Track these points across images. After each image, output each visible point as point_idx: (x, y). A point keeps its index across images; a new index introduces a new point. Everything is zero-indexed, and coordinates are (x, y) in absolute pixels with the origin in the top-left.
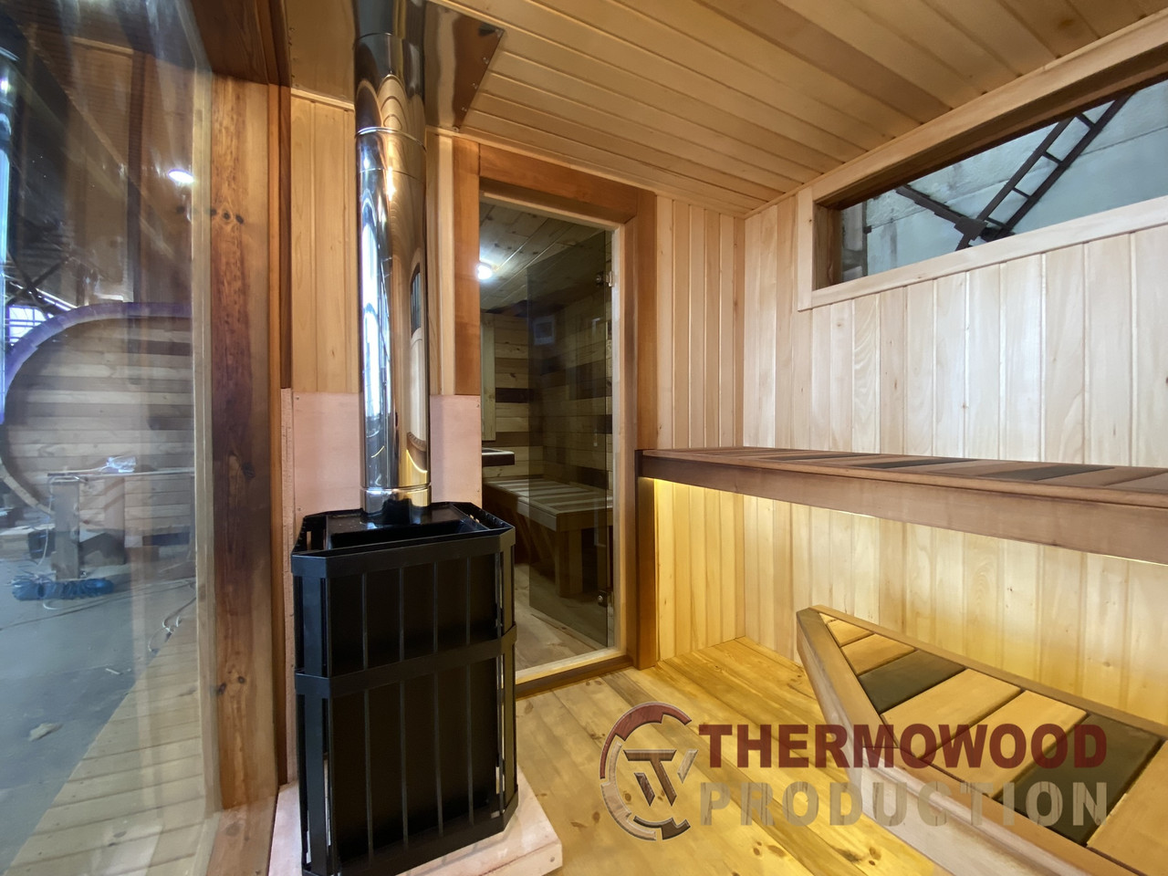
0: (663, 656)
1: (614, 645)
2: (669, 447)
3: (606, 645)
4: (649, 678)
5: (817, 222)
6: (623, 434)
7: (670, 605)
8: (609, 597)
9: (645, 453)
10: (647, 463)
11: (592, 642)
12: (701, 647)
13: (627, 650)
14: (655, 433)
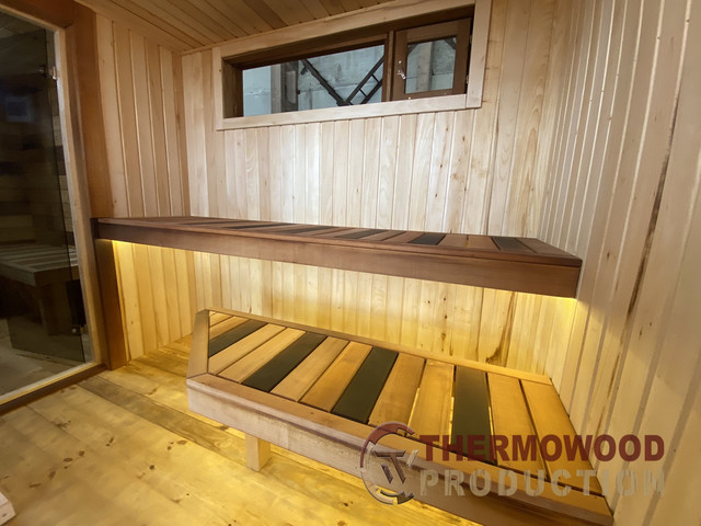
0: (133, 357)
1: (89, 361)
2: (126, 216)
3: (84, 361)
4: (120, 374)
5: (224, 71)
6: (79, 206)
7: (137, 324)
8: (82, 329)
9: (100, 221)
10: (103, 228)
11: (70, 362)
12: (165, 344)
13: (102, 360)
14: (110, 204)
